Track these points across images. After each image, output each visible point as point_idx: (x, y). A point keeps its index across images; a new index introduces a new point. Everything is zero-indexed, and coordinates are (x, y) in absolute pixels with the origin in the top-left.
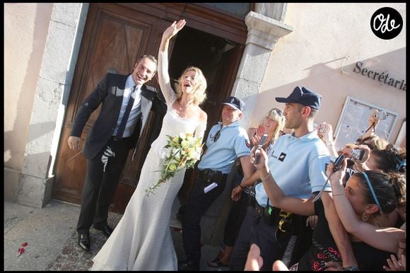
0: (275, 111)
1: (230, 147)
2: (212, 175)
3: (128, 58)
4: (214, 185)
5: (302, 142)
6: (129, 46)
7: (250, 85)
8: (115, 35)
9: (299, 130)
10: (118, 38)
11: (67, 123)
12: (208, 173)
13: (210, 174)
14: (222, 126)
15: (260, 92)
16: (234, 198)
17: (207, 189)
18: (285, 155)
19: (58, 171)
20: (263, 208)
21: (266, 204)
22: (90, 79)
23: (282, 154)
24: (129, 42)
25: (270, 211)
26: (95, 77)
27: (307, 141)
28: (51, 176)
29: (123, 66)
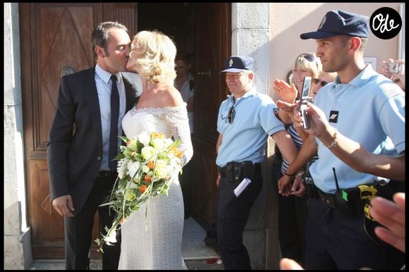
0: (302, 58)
1: (254, 125)
2: (239, 168)
3: (84, 48)
4: (245, 182)
5: (355, 87)
6: (81, 33)
7: (255, 34)
8: (59, 25)
9: (347, 71)
10: (63, 27)
11: (29, 155)
12: (233, 168)
13: (236, 168)
14: (234, 99)
15: (270, 39)
16: (283, 192)
17: (238, 191)
18: (337, 113)
19: (33, 221)
20: (334, 196)
21: (335, 188)
22: (43, 89)
23: (332, 113)
24: (79, 27)
25: (345, 196)
26: (48, 85)
27: (363, 83)
28: (25, 229)
29: (79, 61)
